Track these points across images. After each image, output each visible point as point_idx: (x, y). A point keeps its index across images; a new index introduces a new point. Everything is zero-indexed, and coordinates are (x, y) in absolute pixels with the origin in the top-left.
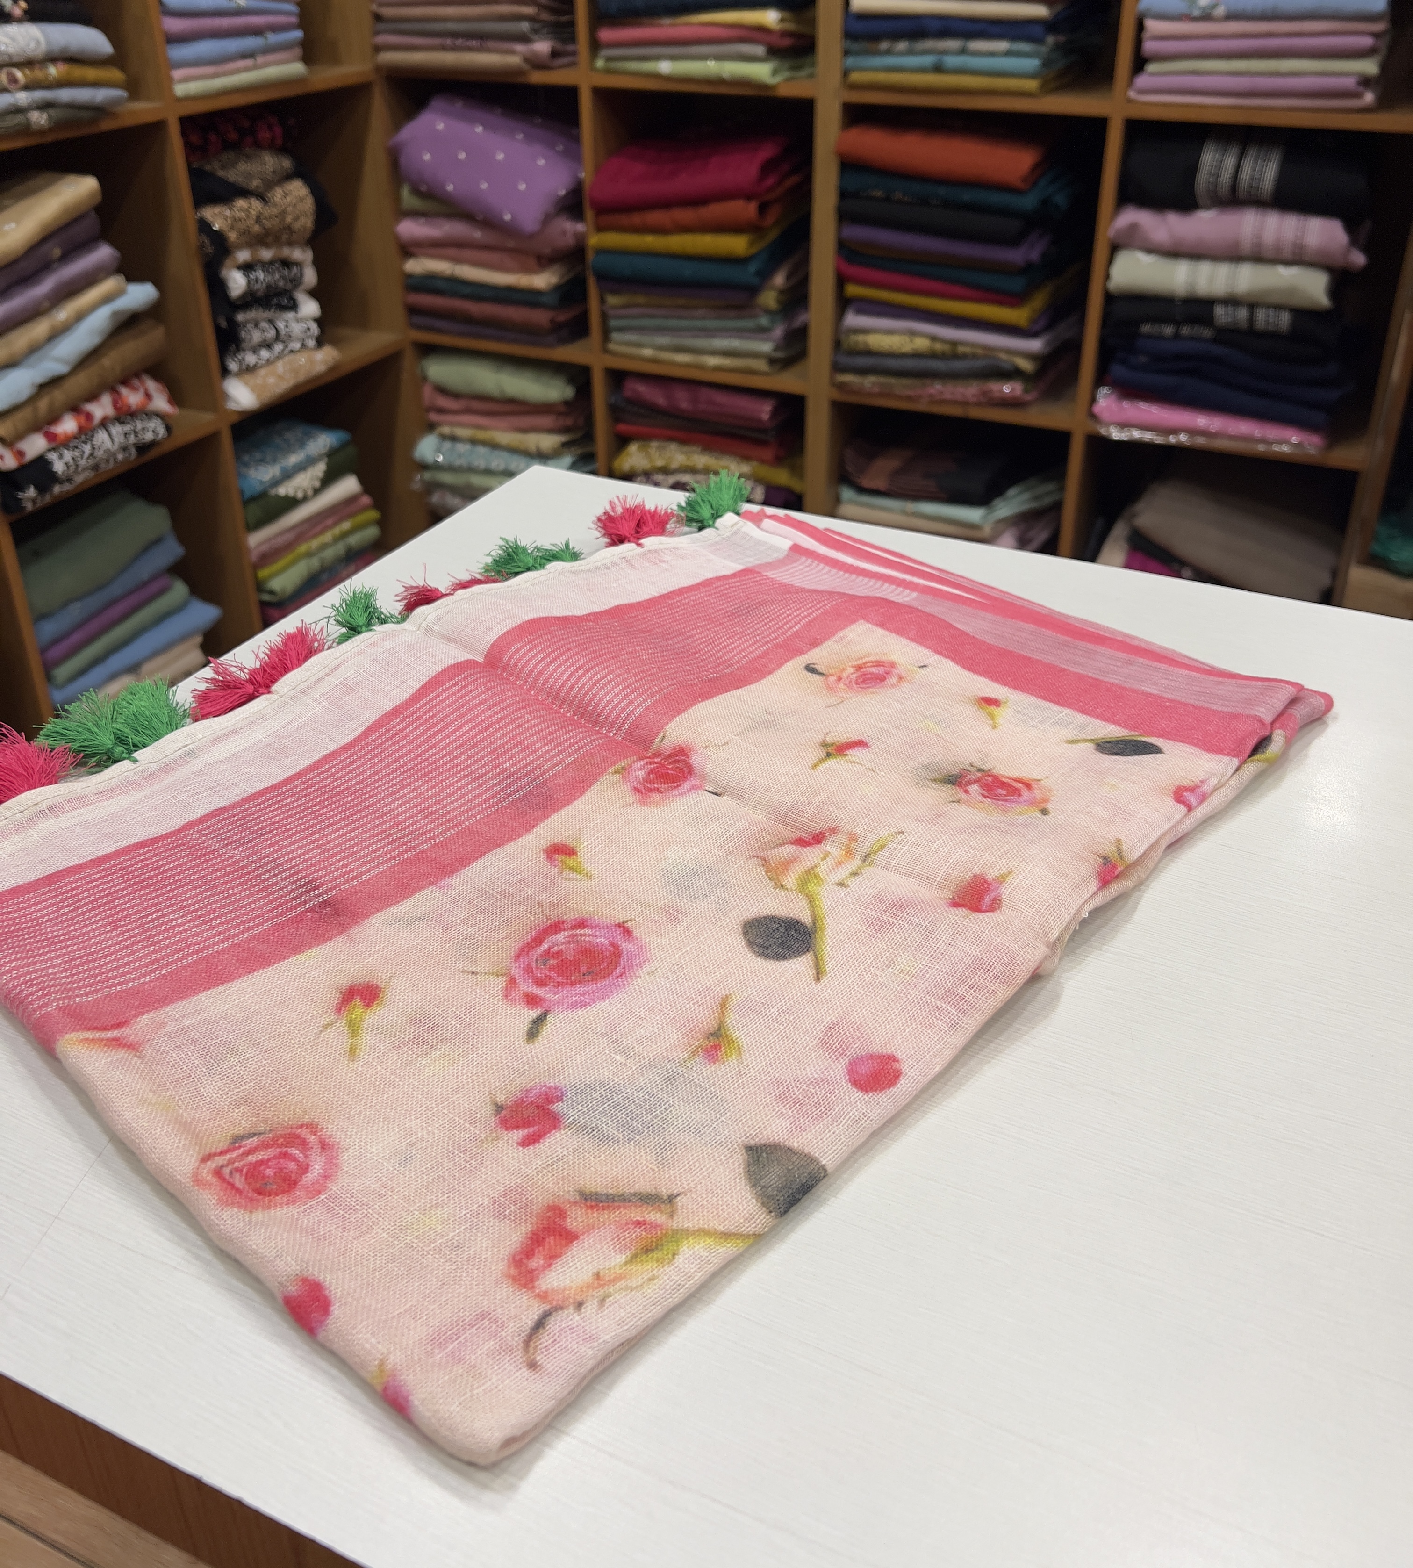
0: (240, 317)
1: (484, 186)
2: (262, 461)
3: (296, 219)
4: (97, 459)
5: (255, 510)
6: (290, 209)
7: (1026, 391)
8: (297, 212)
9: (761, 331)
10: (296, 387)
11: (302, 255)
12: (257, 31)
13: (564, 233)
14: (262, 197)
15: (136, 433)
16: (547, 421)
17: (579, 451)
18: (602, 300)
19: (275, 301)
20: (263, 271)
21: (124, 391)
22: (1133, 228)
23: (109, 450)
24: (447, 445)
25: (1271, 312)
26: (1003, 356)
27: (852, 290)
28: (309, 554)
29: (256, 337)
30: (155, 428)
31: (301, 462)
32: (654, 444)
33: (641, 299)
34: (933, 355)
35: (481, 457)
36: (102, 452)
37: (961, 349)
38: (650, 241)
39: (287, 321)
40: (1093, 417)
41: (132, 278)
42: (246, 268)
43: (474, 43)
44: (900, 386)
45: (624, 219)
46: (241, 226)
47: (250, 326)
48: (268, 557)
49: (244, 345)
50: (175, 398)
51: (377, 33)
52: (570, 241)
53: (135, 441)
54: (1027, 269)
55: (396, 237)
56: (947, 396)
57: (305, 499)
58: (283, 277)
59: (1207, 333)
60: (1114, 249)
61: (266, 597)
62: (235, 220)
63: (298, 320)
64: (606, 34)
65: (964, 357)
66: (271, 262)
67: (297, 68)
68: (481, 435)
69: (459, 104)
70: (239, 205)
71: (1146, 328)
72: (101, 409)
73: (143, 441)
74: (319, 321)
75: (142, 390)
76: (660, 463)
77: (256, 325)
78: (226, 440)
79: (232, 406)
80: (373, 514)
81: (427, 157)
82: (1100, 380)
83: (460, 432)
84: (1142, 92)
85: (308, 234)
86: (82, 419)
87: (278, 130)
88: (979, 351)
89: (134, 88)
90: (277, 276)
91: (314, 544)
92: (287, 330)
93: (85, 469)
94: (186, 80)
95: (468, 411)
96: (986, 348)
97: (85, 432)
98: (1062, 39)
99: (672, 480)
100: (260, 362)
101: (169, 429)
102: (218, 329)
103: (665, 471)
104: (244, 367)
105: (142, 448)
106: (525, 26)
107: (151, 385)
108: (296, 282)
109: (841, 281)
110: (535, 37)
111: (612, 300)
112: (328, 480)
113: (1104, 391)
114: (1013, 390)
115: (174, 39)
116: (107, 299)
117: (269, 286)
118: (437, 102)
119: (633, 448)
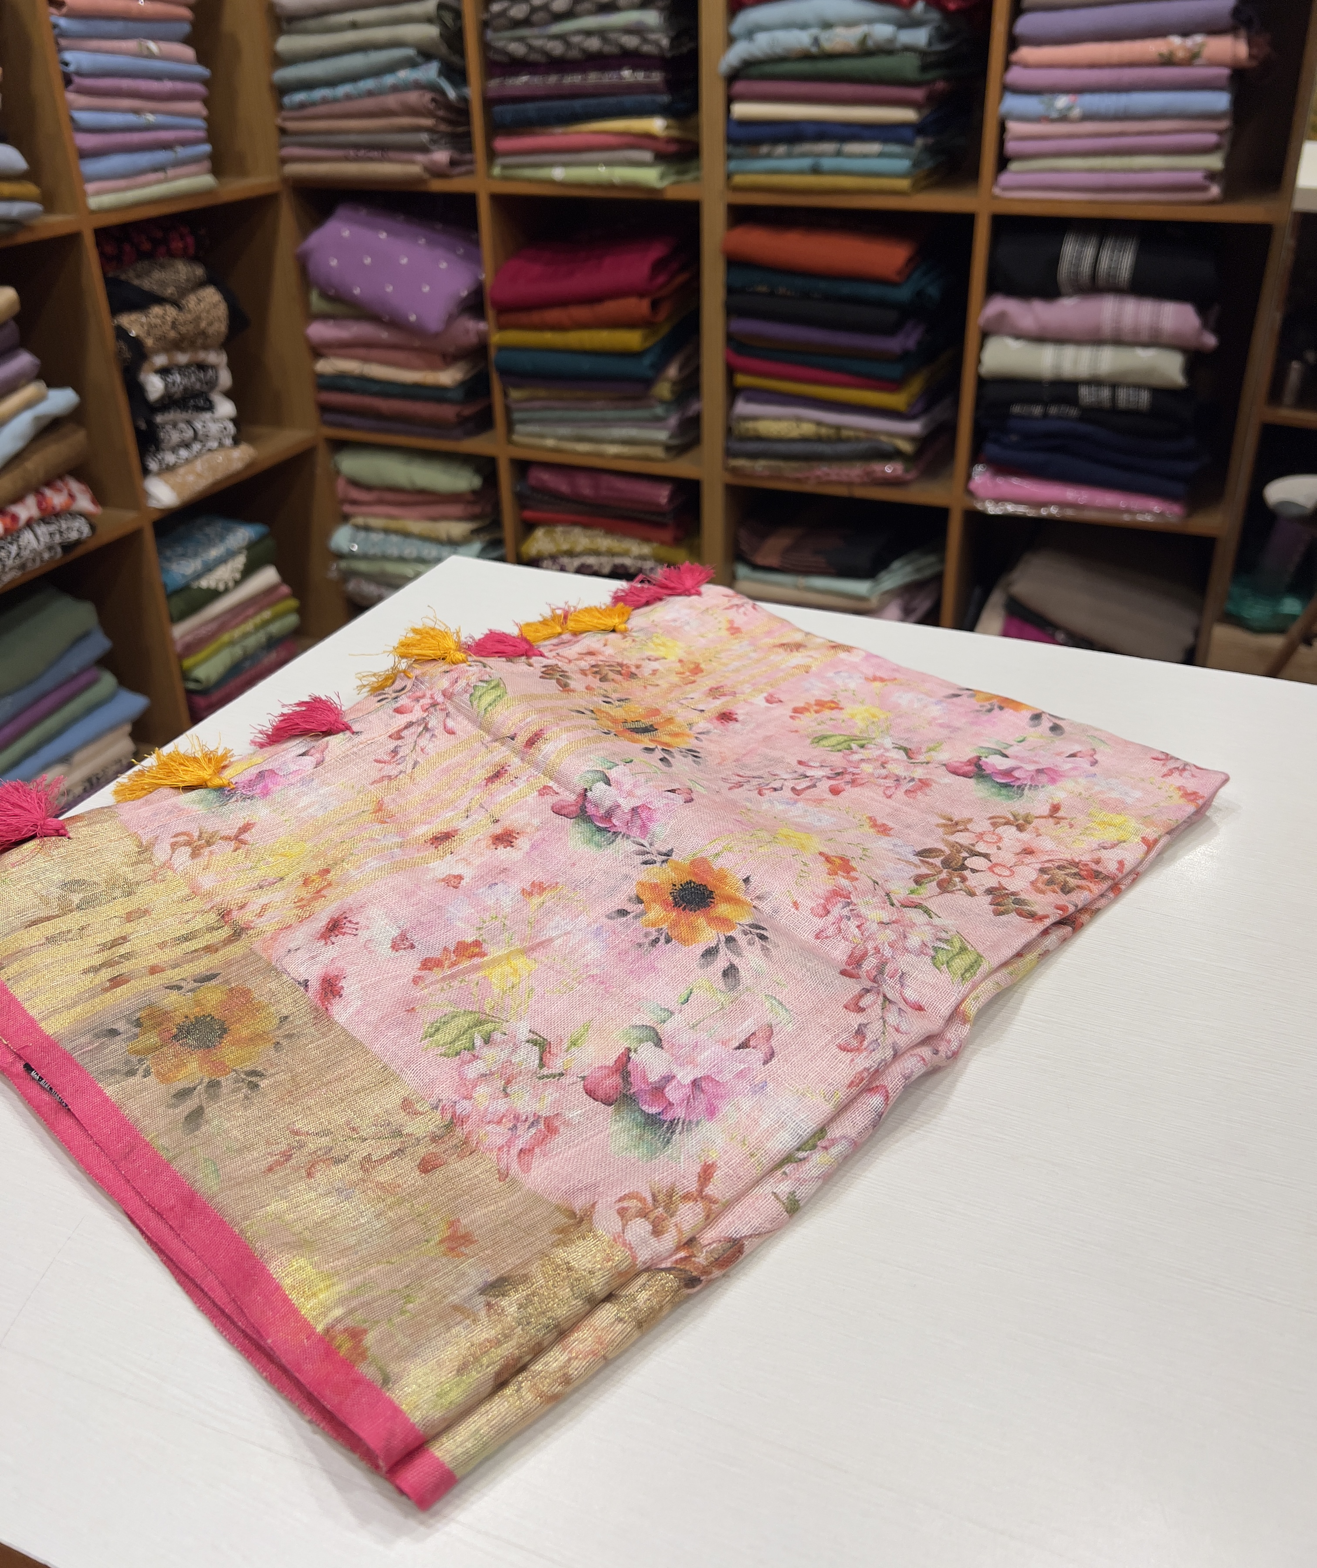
0: (159, 419)
1: (390, 289)
2: (184, 556)
3: (210, 324)
4: (24, 559)
5: (178, 603)
6: (204, 315)
7: (906, 470)
8: (211, 317)
9: (657, 420)
10: (215, 484)
11: (217, 358)
12: (166, 146)
13: (467, 332)
14: (176, 304)
15: (61, 533)
16: (456, 509)
17: (487, 537)
18: (506, 395)
19: (192, 402)
20: (179, 374)
21: (48, 492)
22: (1002, 316)
23: (35, 549)
24: (362, 535)
25: (1132, 391)
26: (883, 438)
27: (742, 380)
28: (232, 643)
29: (175, 437)
30: (80, 527)
31: (221, 556)
32: (559, 529)
33: (542, 393)
34: (819, 439)
35: (394, 546)
36: (28, 552)
37: (845, 433)
38: (549, 338)
39: (204, 422)
40: (969, 493)
41: (52, 384)
42: (164, 372)
43: (375, 154)
44: (790, 469)
45: (524, 318)
46: (158, 332)
47: (169, 427)
48: (191, 648)
49: (163, 445)
50: (98, 498)
51: (283, 146)
52: (473, 339)
53: (60, 541)
54: (904, 357)
55: (307, 340)
56: (834, 477)
57: (227, 590)
58: (200, 380)
59: (1073, 412)
60: (985, 335)
61: (192, 686)
62: (151, 326)
63: (215, 421)
64: (502, 143)
65: (848, 440)
66: (188, 366)
67: (206, 180)
68: (393, 524)
69: (363, 212)
70: (154, 312)
71: (1016, 409)
72: (26, 510)
73: (68, 540)
74: (235, 421)
75: (65, 492)
76: (565, 547)
77: (175, 426)
78: (149, 536)
79: (153, 504)
80: (293, 603)
81: (334, 263)
82: (975, 459)
83: (374, 522)
84: (1006, 188)
85: (222, 339)
86: (8, 520)
87: (190, 240)
88: (862, 435)
89: (49, 202)
90: (193, 379)
91: (237, 633)
92: (204, 430)
93: (11, 569)
94: (98, 193)
95: (381, 502)
96: (868, 431)
97: (12, 533)
98: (930, 141)
99: (577, 562)
100: (179, 461)
101: (93, 527)
102: (138, 431)
103: (570, 554)
104: (164, 466)
105: (67, 547)
106: (424, 137)
107: (75, 486)
108: (212, 384)
109: (731, 371)
110: (432, 148)
111: (515, 394)
112: (249, 571)
113: (979, 469)
114: (894, 470)
115: (85, 154)
116: (29, 405)
117: (186, 389)
118: (342, 211)
119: (539, 533)
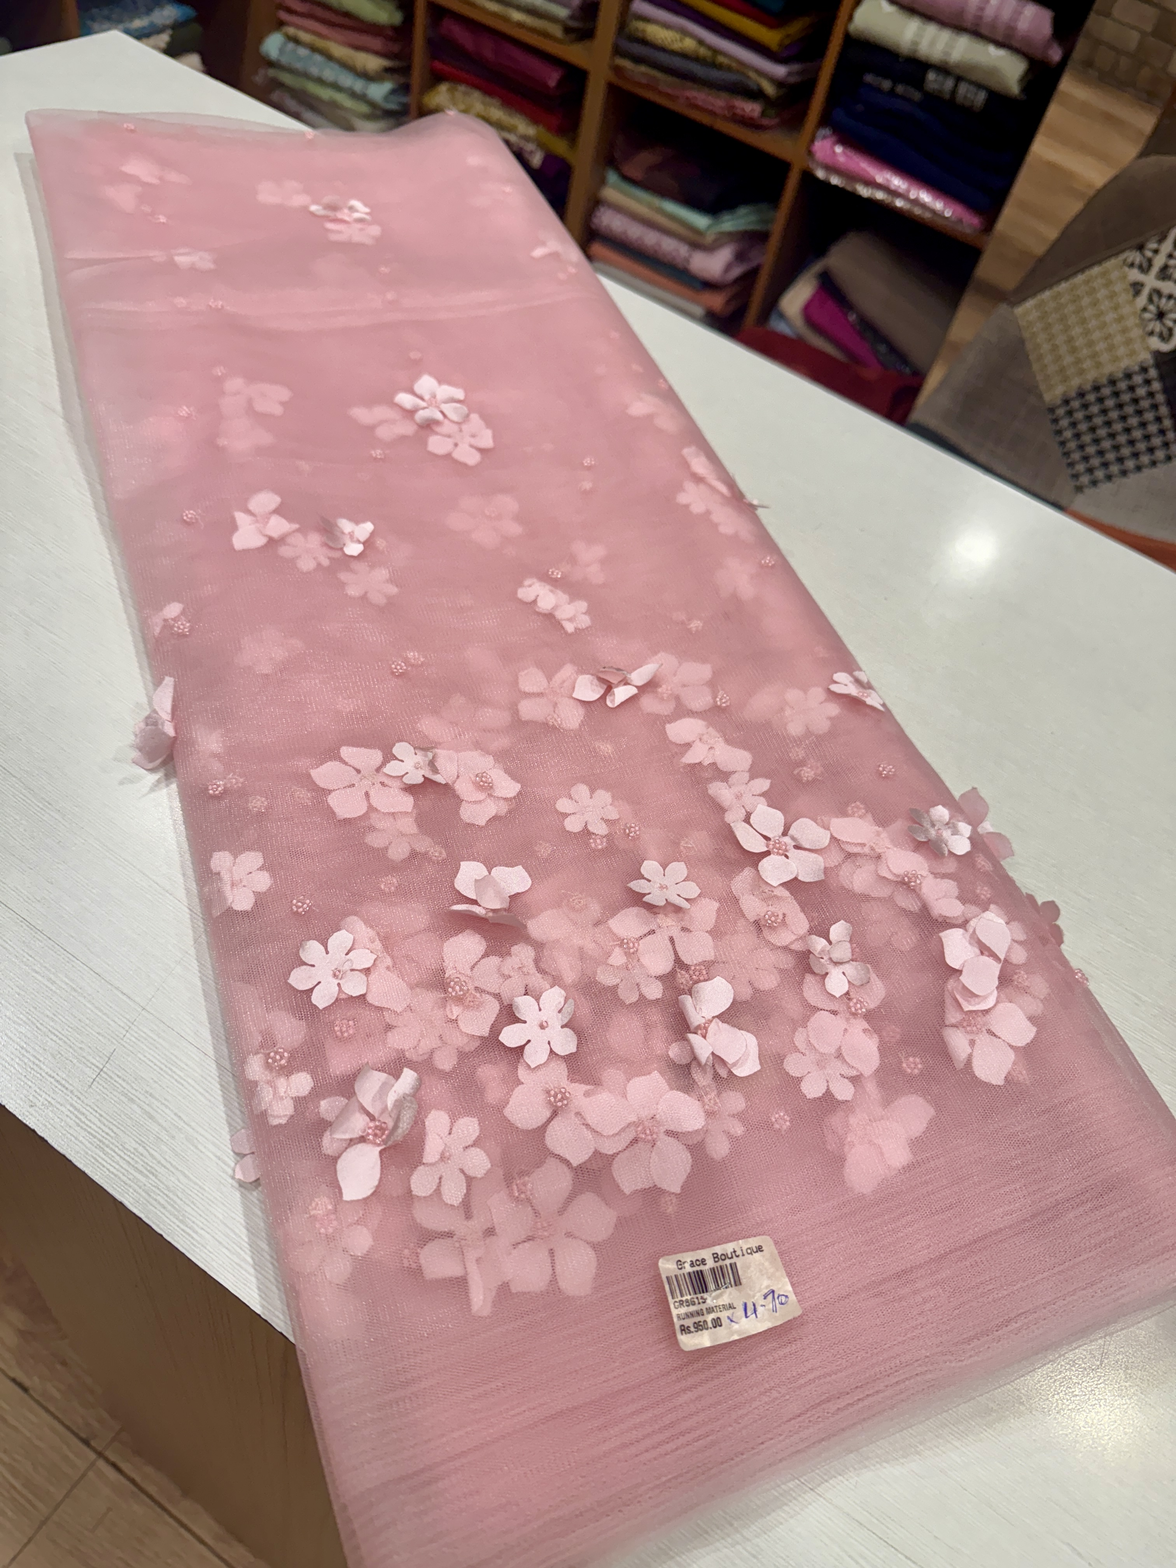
7: (763, 114)
16: (377, 43)
17: (402, 80)
24: (291, 46)
25: (972, 89)
26: (752, 75)
31: (144, 28)
32: (462, 88)
34: (697, 59)
35: (317, 66)
37: (721, 59)
40: (810, 153)
56: (701, 103)
59: (917, 96)
65: (720, 67)
68: (320, 43)
71: (869, 78)
82: (825, 121)
83: (303, 36)
88: (734, 65)
95: (313, 17)
96: (740, 64)
113: (823, 132)
114: (753, 110)
119: (443, 88)
